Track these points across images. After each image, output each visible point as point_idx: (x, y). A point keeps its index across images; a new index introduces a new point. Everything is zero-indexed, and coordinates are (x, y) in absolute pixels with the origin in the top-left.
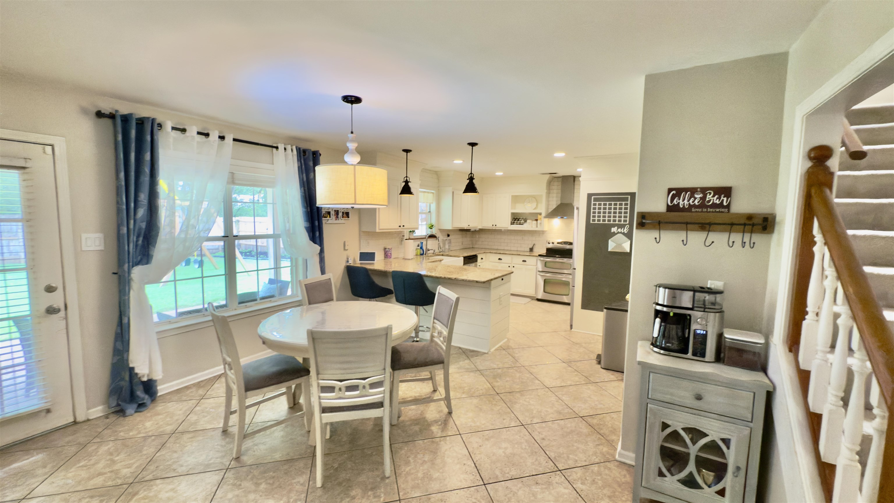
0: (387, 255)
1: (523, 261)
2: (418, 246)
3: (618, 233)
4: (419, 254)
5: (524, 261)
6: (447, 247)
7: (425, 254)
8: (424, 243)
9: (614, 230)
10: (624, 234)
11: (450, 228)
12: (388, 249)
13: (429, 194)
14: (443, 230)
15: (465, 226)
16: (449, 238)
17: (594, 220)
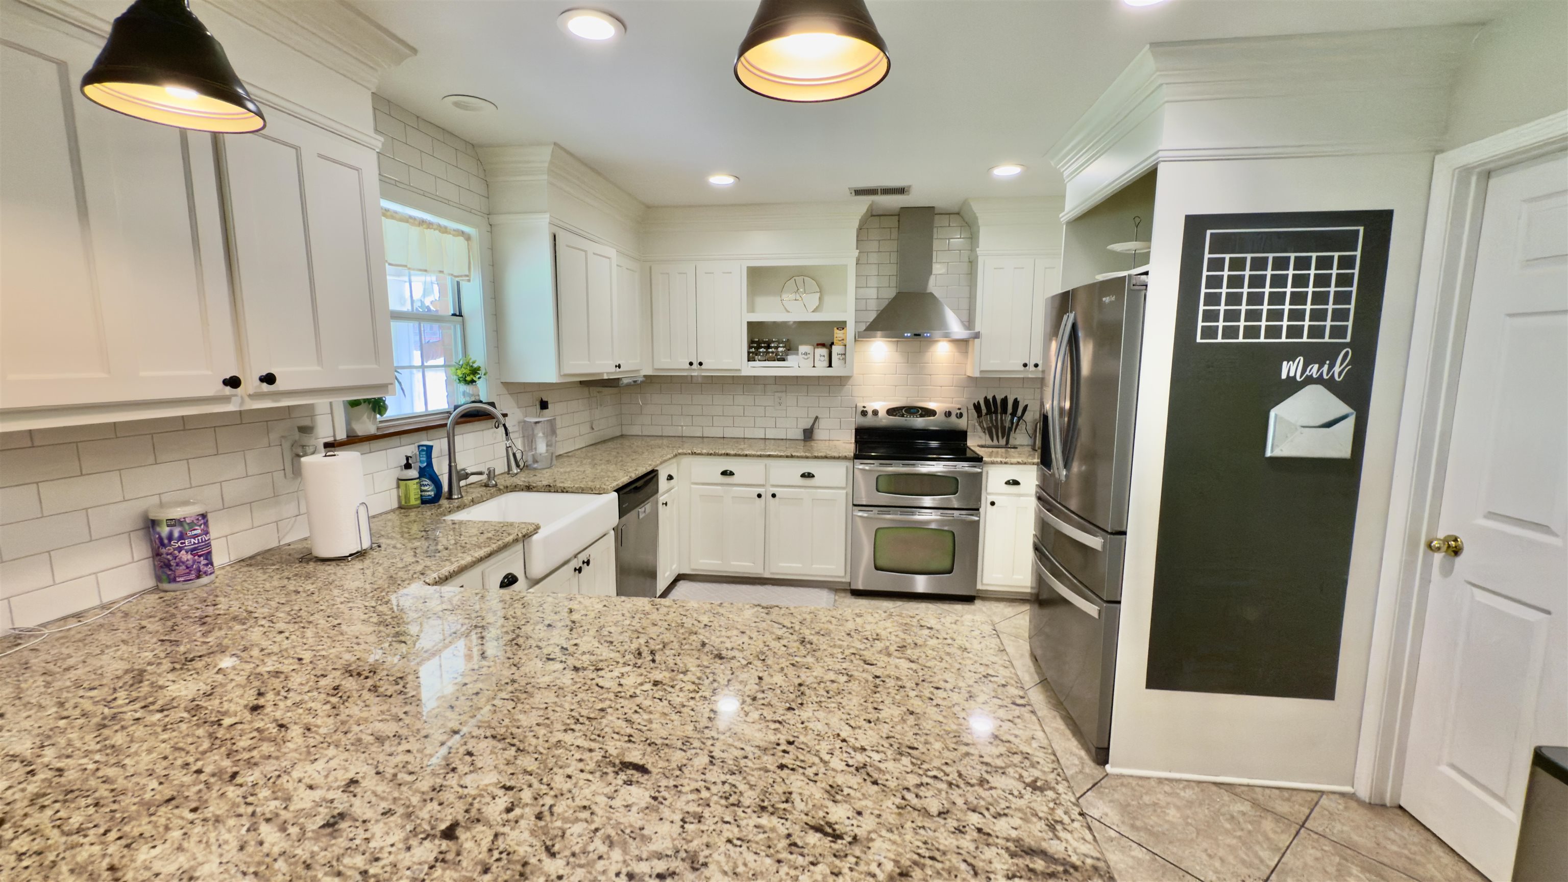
0: (168, 565)
1: (803, 476)
2: (408, 466)
3: (1310, 380)
4: (414, 500)
5: (808, 476)
6: (541, 447)
7: (450, 497)
8: (439, 445)
9: (1290, 369)
10: (1330, 385)
11: (549, 375)
12: (172, 523)
13: (449, 237)
14: (524, 384)
15: (604, 368)
16: (548, 414)
17: (1210, 332)
